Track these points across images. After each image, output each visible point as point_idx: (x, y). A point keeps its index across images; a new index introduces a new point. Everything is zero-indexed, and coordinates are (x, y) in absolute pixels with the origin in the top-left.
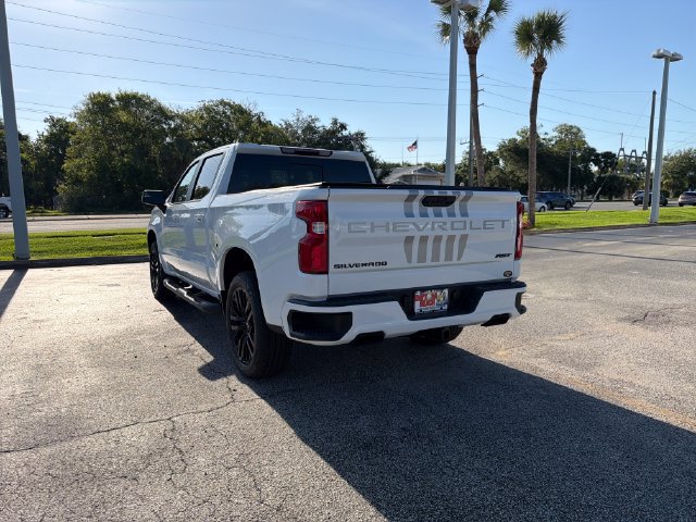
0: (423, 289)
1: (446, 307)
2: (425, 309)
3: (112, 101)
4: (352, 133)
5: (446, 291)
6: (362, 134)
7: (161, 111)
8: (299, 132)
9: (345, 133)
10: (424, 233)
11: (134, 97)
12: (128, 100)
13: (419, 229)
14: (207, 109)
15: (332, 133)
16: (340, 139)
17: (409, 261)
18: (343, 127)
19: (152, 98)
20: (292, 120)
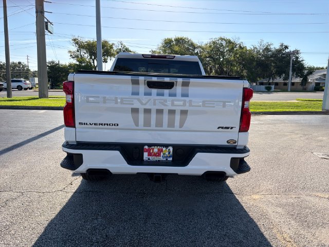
0: (150, 145)
1: (171, 159)
2: (152, 158)
3: (173, 42)
4: (292, 50)
5: (171, 149)
6: (298, 51)
7: (192, 45)
8: (261, 51)
9: (287, 50)
10: (148, 107)
11: (181, 39)
12: (179, 41)
13: (142, 104)
14: (214, 43)
15: (279, 51)
16: (284, 54)
17: (137, 124)
18: (286, 47)
19: (189, 39)
20: (257, 45)
